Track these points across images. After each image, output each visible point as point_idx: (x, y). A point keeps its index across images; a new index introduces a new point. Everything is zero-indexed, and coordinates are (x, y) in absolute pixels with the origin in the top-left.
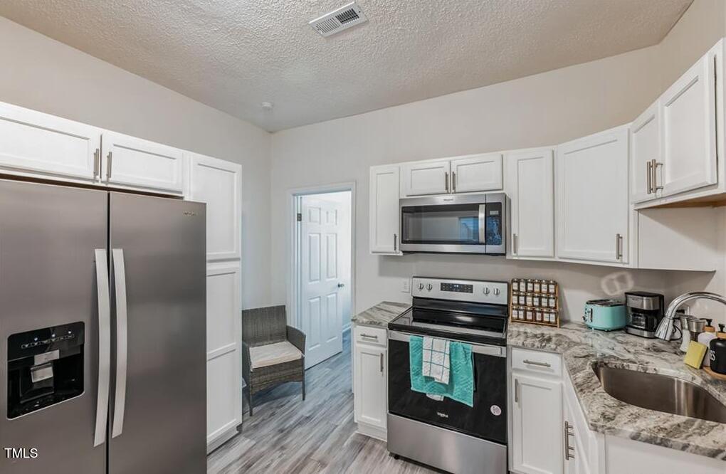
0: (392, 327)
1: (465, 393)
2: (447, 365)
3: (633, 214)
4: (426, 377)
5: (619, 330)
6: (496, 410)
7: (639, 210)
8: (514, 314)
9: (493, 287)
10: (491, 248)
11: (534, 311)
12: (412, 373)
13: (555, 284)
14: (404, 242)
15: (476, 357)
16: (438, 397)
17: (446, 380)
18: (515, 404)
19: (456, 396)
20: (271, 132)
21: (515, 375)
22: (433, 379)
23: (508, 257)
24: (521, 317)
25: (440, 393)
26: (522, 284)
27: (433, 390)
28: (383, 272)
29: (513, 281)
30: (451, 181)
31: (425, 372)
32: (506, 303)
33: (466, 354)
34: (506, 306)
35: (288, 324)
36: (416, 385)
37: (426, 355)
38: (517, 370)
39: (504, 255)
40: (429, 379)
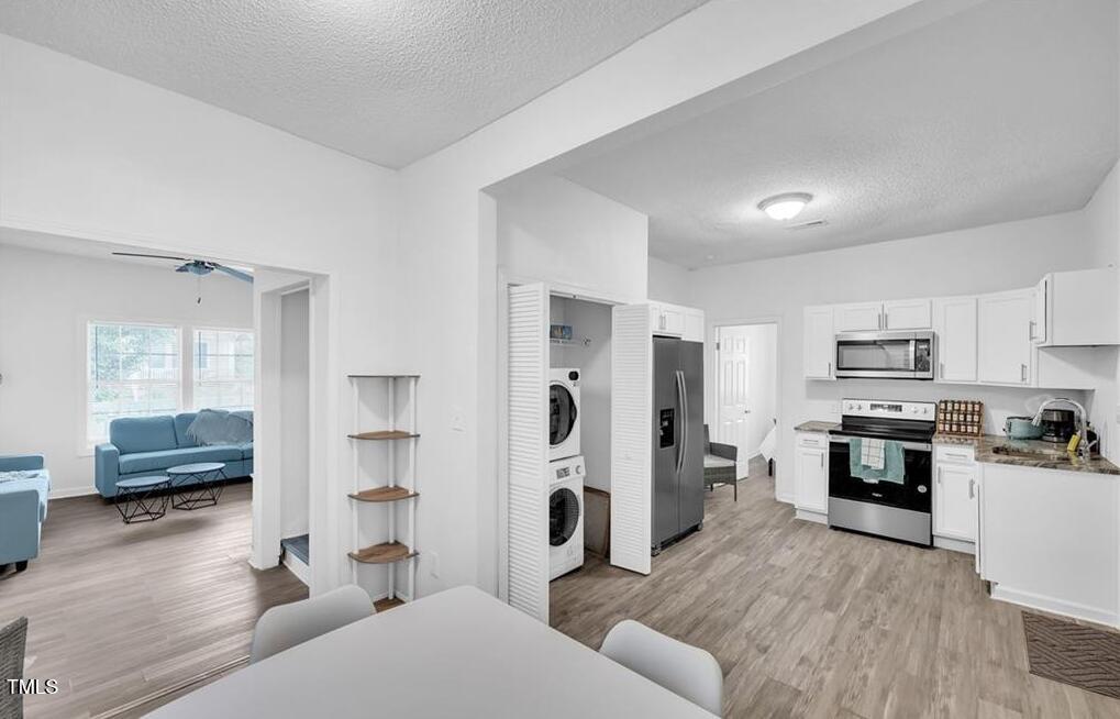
0: (831, 432)
1: (897, 476)
2: (883, 456)
3: (1034, 351)
4: (864, 466)
5: (1037, 439)
6: (922, 489)
7: (1038, 348)
8: (941, 427)
9: (921, 407)
10: (920, 375)
11: (959, 425)
12: (851, 464)
13: (980, 404)
14: (839, 369)
15: (907, 452)
16: (874, 481)
17: (882, 467)
18: (938, 485)
19: (889, 478)
20: (691, 270)
21: (938, 465)
22: (870, 467)
23: (935, 381)
24: (947, 429)
25: (876, 477)
26: (949, 405)
27: (869, 476)
28: (810, 396)
29: (941, 402)
30: (883, 320)
31: (863, 462)
32: (933, 419)
33: (898, 449)
34: (934, 422)
35: (711, 441)
36: (855, 472)
37: (864, 450)
38: (942, 461)
39: (932, 379)
40: (866, 467)
